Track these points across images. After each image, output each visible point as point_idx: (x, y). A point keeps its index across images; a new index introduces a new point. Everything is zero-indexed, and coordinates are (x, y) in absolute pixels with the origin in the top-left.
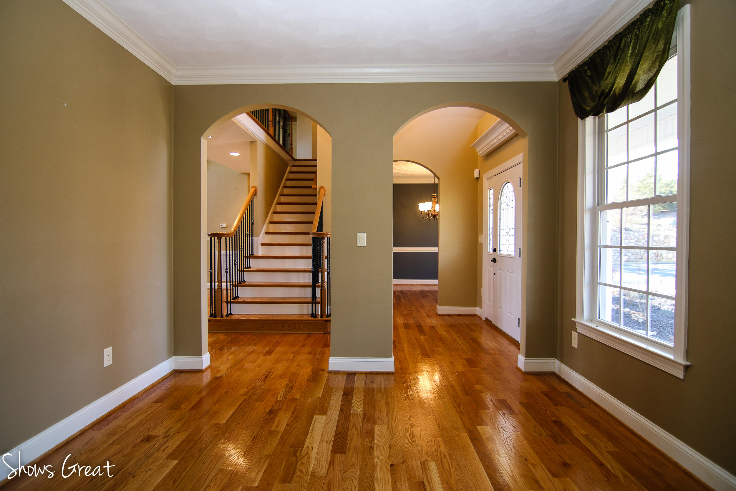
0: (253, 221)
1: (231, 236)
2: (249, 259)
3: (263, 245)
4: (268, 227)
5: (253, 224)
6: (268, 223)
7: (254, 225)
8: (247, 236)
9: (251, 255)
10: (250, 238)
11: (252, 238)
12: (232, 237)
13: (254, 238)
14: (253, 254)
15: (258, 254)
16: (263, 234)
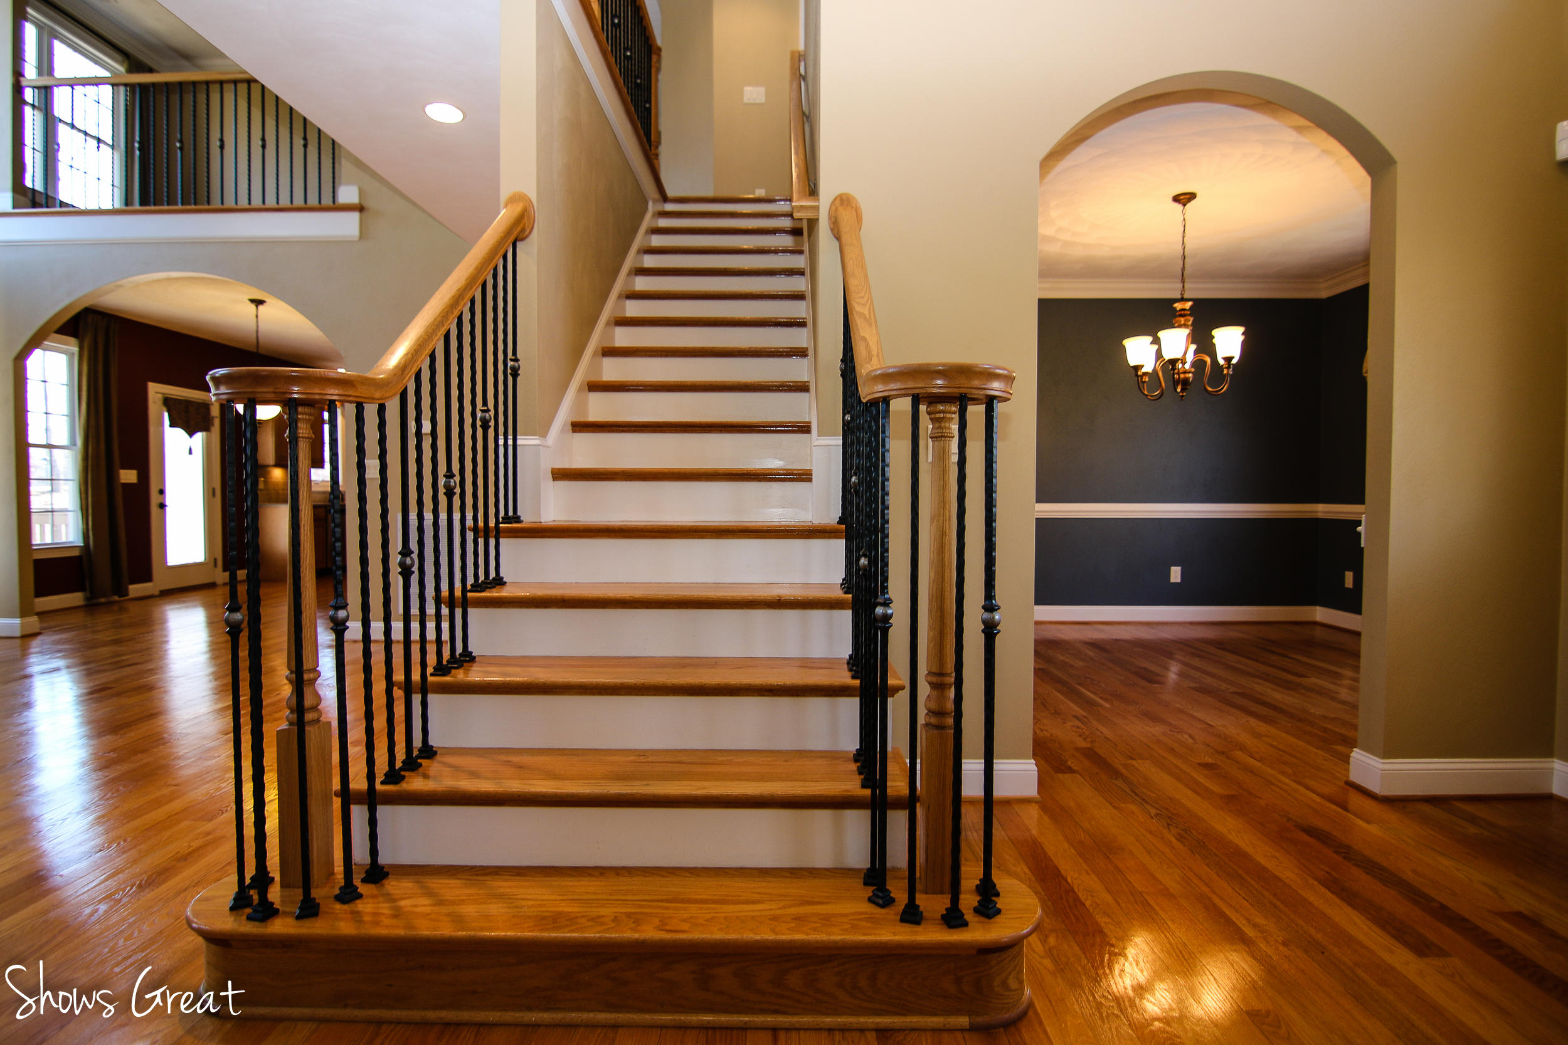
0: (516, 360)
1: (372, 400)
2: (492, 542)
3: (560, 475)
4: (580, 405)
5: (515, 373)
6: (580, 390)
7: (519, 379)
8: (485, 427)
9: (507, 519)
10: (501, 442)
11: (510, 442)
12: (382, 409)
13: (519, 442)
14: (517, 519)
15: (539, 515)
16: (563, 431)
